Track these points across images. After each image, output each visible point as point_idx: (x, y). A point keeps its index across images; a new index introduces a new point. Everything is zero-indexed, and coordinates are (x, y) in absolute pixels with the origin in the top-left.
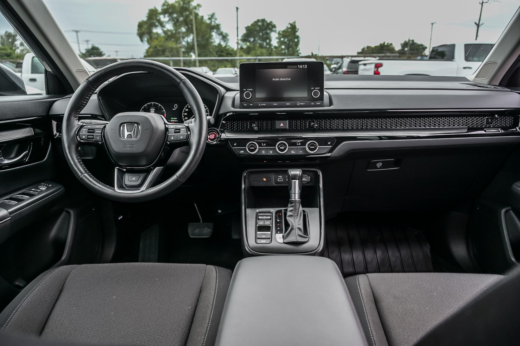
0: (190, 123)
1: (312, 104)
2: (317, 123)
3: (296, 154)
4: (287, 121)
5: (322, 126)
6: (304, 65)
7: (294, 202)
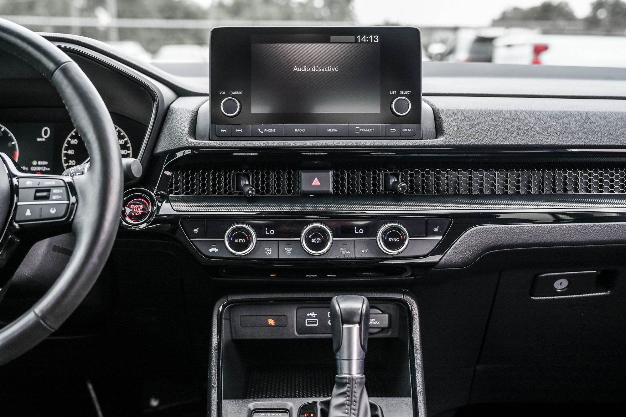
0: (77, 174)
1: (393, 130)
2: (406, 179)
3: (353, 257)
4: (331, 173)
5: (418, 185)
6: (371, 36)
7: (346, 383)
